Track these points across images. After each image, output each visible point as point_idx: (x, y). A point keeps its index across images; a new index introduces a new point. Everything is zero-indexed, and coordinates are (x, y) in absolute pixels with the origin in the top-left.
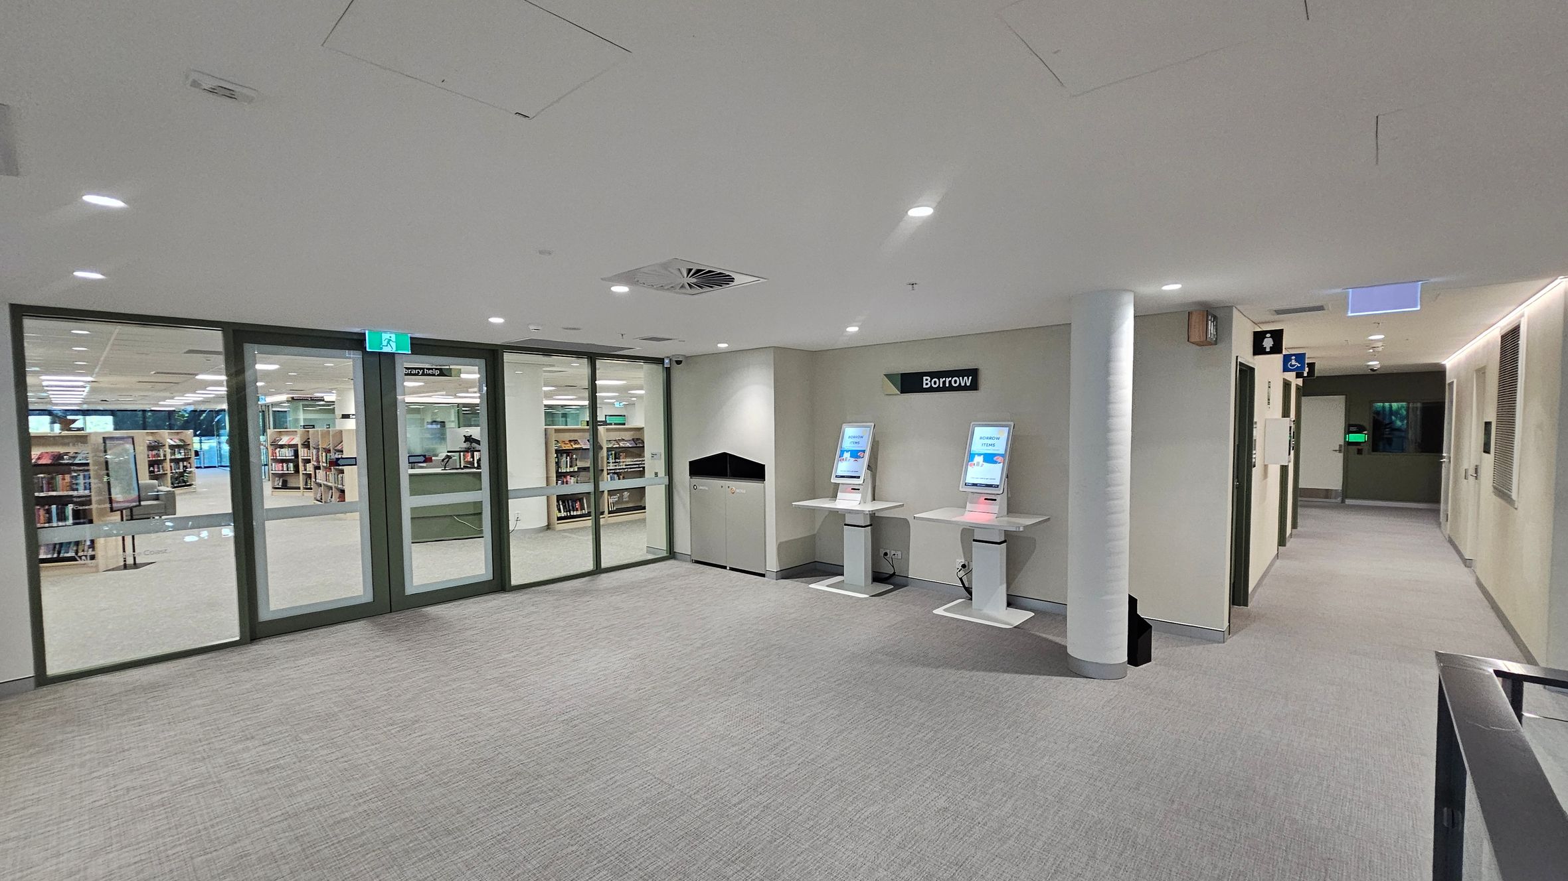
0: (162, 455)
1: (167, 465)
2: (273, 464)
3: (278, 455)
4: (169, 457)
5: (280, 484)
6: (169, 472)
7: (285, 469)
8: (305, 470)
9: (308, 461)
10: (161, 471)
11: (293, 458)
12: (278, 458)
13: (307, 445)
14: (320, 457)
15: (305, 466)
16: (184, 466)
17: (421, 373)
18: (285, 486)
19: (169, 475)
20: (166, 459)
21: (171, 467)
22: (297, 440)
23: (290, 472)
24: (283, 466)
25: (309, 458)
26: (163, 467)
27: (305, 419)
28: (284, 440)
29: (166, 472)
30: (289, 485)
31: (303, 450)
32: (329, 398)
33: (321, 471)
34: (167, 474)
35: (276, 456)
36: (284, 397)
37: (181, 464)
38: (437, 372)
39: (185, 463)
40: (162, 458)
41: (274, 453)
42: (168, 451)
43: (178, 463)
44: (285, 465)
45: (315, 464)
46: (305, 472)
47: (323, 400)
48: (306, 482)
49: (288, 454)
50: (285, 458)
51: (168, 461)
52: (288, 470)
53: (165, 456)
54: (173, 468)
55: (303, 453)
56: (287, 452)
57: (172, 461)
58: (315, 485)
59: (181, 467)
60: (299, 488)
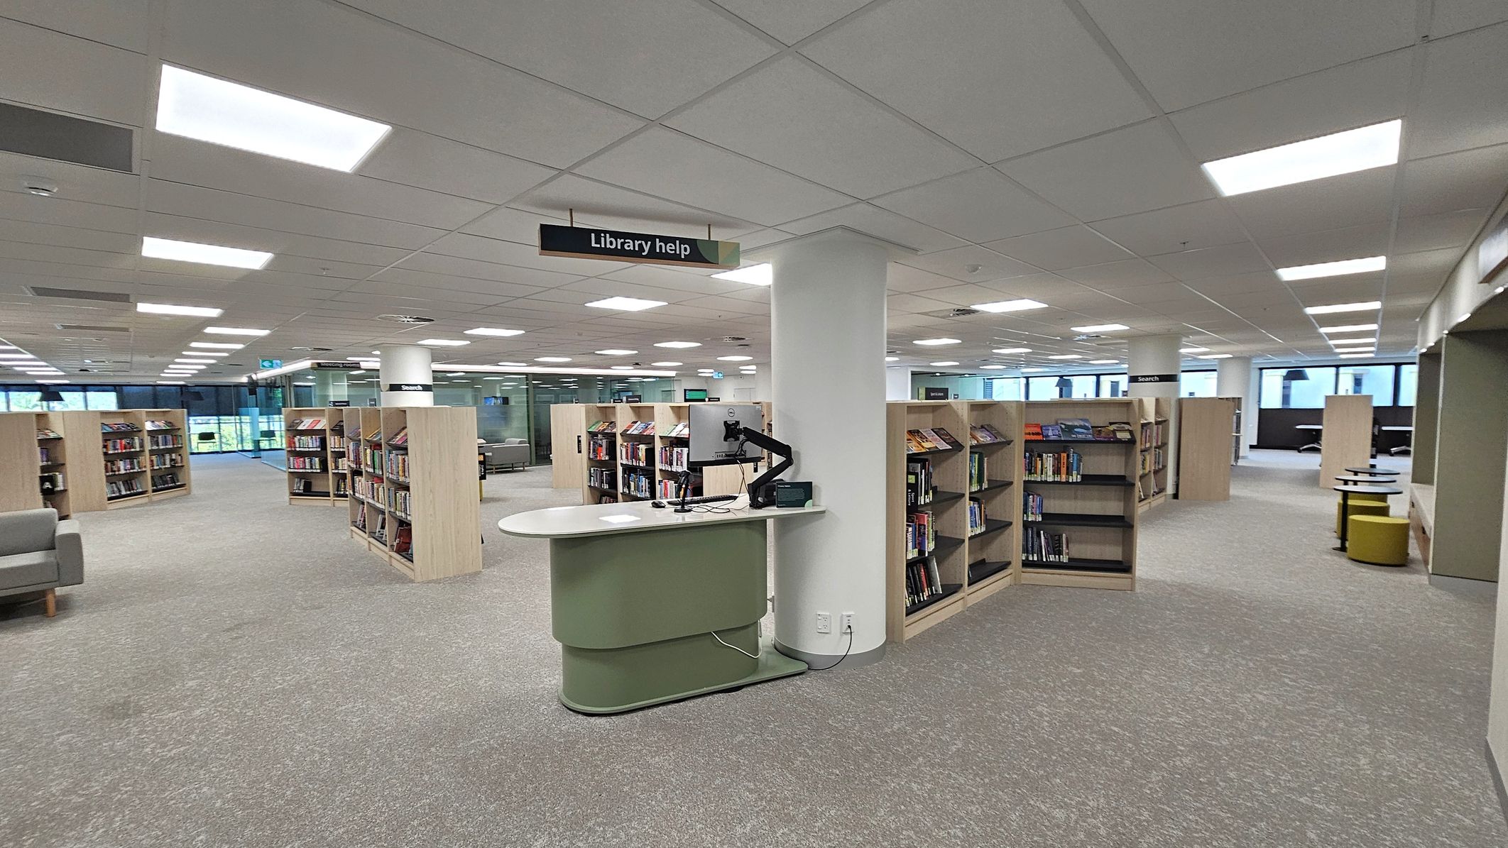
0: (137, 445)
1: (146, 459)
2: (291, 458)
3: (297, 446)
4: (148, 447)
5: (302, 488)
6: (148, 469)
7: (308, 466)
8: (337, 468)
9: (341, 455)
10: (137, 468)
11: (319, 449)
12: (298, 449)
13: (338, 431)
14: (362, 454)
15: (336, 463)
16: (172, 460)
17: (647, 249)
18: (308, 491)
19: (149, 474)
20: (143, 451)
21: (152, 461)
22: (323, 424)
23: (315, 471)
24: (304, 462)
25: (342, 450)
26: (139, 462)
27: (334, 396)
28: (306, 424)
29: (144, 469)
30: (314, 489)
31: (332, 438)
32: (369, 363)
33: (363, 479)
34: (145, 471)
35: (295, 447)
36: (306, 364)
37: (167, 457)
38: (685, 251)
39: (174, 456)
40: (138, 449)
41: (291, 443)
42: (147, 439)
43: (163, 455)
44: (307, 460)
45: (354, 466)
46: (336, 471)
47: (359, 368)
48: (338, 486)
49: (311, 444)
50: (307, 449)
51: (147, 453)
52: (311, 468)
53: (142, 446)
54: (155, 463)
55: (333, 443)
56: (310, 441)
57: (152, 452)
58: (353, 500)
59: (168, 462)
60: (327, 494)
